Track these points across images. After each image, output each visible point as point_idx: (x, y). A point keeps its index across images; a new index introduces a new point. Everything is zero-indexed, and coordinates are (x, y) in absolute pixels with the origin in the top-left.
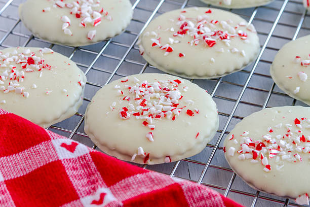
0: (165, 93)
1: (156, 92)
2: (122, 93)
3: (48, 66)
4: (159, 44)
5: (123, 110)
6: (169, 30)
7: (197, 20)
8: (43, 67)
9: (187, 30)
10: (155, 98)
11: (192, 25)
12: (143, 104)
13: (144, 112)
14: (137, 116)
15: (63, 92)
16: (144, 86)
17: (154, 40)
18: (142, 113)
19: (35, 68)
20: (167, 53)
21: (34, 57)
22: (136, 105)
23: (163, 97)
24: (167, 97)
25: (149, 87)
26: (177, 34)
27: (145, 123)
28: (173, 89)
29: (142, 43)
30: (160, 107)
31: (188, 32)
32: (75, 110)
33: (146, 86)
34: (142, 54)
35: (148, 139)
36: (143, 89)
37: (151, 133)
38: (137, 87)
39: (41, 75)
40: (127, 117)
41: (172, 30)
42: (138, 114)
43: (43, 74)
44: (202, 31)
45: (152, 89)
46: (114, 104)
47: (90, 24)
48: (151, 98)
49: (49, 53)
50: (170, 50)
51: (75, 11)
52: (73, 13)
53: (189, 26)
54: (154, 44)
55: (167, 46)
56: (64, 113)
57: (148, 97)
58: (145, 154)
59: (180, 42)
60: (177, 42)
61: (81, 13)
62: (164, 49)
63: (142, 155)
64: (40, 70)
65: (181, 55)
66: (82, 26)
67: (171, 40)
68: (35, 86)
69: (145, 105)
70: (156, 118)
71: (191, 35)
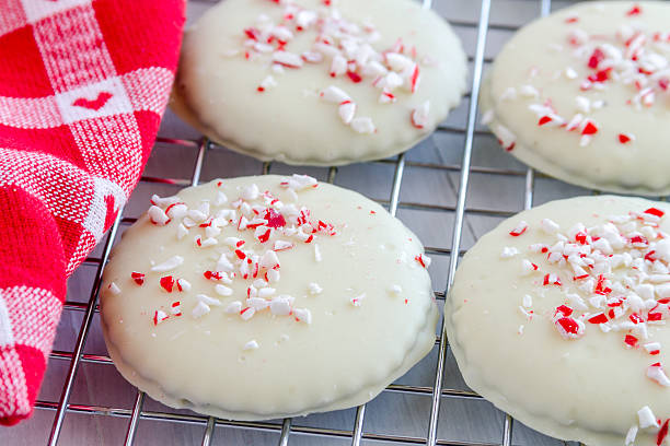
0: (640, 249)
1: (616, 250)
2: (536, 268)
3: (325, 226)
4: (557, 119)
5: (561, 315)
6: (564, 76)
7: (618, 36)
8: (314, 231)
9: (609, 69)
10: (621, 266)
11: (614, 57)
12: (600, 289)
13: (616, 309)
14: (601, 325)
15: (392, 294)
16: (581, 239)
17: (543, 112)
18: (612, 314)
19: (296, 239)
20: (586, 138)
21: (279, 208)
22: (584, 294)
23: (641, 263)
24: (652, 260)
25: (595, 239)
26: (587, 84)
27: (631, 340)
28: (655, 235)
30: (648, 290)
31: (614, 75)
33: (589, 239)
34: (511, 148)
35: (655, 381)
36: (585, 249)
37: (658, 365)
38: (562, 245)
39: (318, 255)
40: (580, 331)
41: (571, 74)
42: (600, 319)
43: (320, 250)
44: (648, 68)
45: (604, 243)
46: (528, 301)
47: (401, 89)
48: (612, 270)
49: (306, 189)
50: (590, 129)
51: (341, 65)
52: (338, 73)
53: (612, 58)
54: (545, 120)
55: (581, 121)
57: (605, 266)
58: (659, 422)
59: (605, 104)
60: (598, 104)
61: (358, 68)
62: (573, 129)
63: (654, 426)
64: (311, 238)
65: (624, 139)
66: (388, 99)
67: (584, 102)
68: (319, 290)
69: (608, 290)
70: (650, 322)
71: (627, 81)
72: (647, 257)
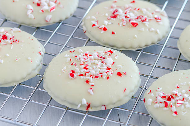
0: (101, 60)
1: (95, 59)
2: (71, 60)
3: (17, 41)
4: (97, 25)
5: (71, 72)
6: (105, 15)
7: (125, 7)
8: (14, 42)
9: (117, 15)
10: (94, 64)
11: (121, 12)
12: (86, 68)
13: (87, 73)
14: (81, 76)
15: (28, 60)
16: (86, 55)
17: (94, 23)
18: (85, 75)
19: (7, 42)
20: (103, 31)
21: (7, 35)
22: (80, 69)
23: (100, 63)
24: (103, 63)
25: (90, 56)
26: (110, 18)
27: (87, 82)
28: (107, 57)
29: (85, 24)
30: (98, 70)
31: (118, 16)
32: (36, 72)
33: (88, 55)
34: (85, 32)
35: (89, 93)
36: (86, 57)
37: (92, 89)
38: (81, 56)
39: (12, 48)
40: (75, 77)
41: (107, 15)
43: (13, 46)
44: (128, 16)
45: (92, 57)
46: (65, 68)
47: (47, 11)
48: (91, 64)
49: (17, 32)
50: (105, 29)
51: (37, 1)
52: (35, 3)
53: (119, 12)
54: (94, 25)
55: (103, 26)
56: (29, 74)
57: (89, 63)
58: (87, 104)
59: (112, 23)
60: (110, 23)
61: (41, 3)
62: (101, 28)
63: (85, 104)
64: (12, 43)
65: (113, 33)
66: (42, 12)
67: (106, 22)
68: (8, 55)
69: (87, 69)
70: (95, 78)
71: (121, 19)
72: (102, 62)
